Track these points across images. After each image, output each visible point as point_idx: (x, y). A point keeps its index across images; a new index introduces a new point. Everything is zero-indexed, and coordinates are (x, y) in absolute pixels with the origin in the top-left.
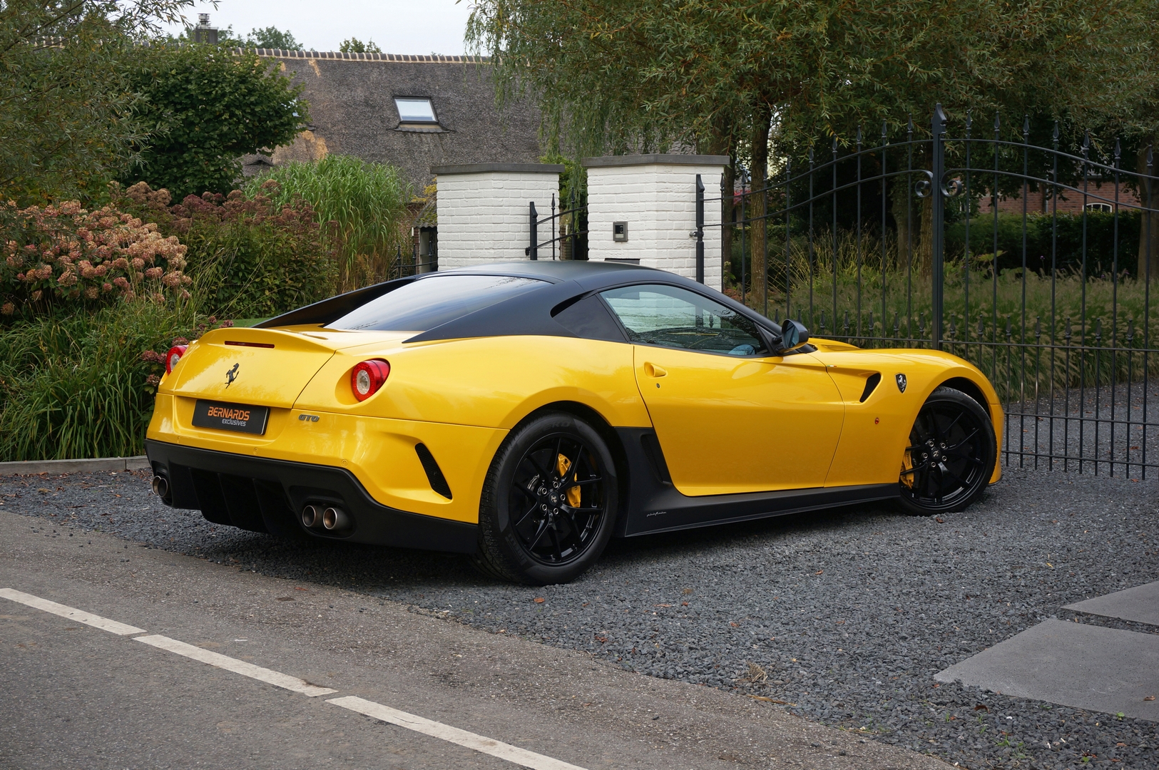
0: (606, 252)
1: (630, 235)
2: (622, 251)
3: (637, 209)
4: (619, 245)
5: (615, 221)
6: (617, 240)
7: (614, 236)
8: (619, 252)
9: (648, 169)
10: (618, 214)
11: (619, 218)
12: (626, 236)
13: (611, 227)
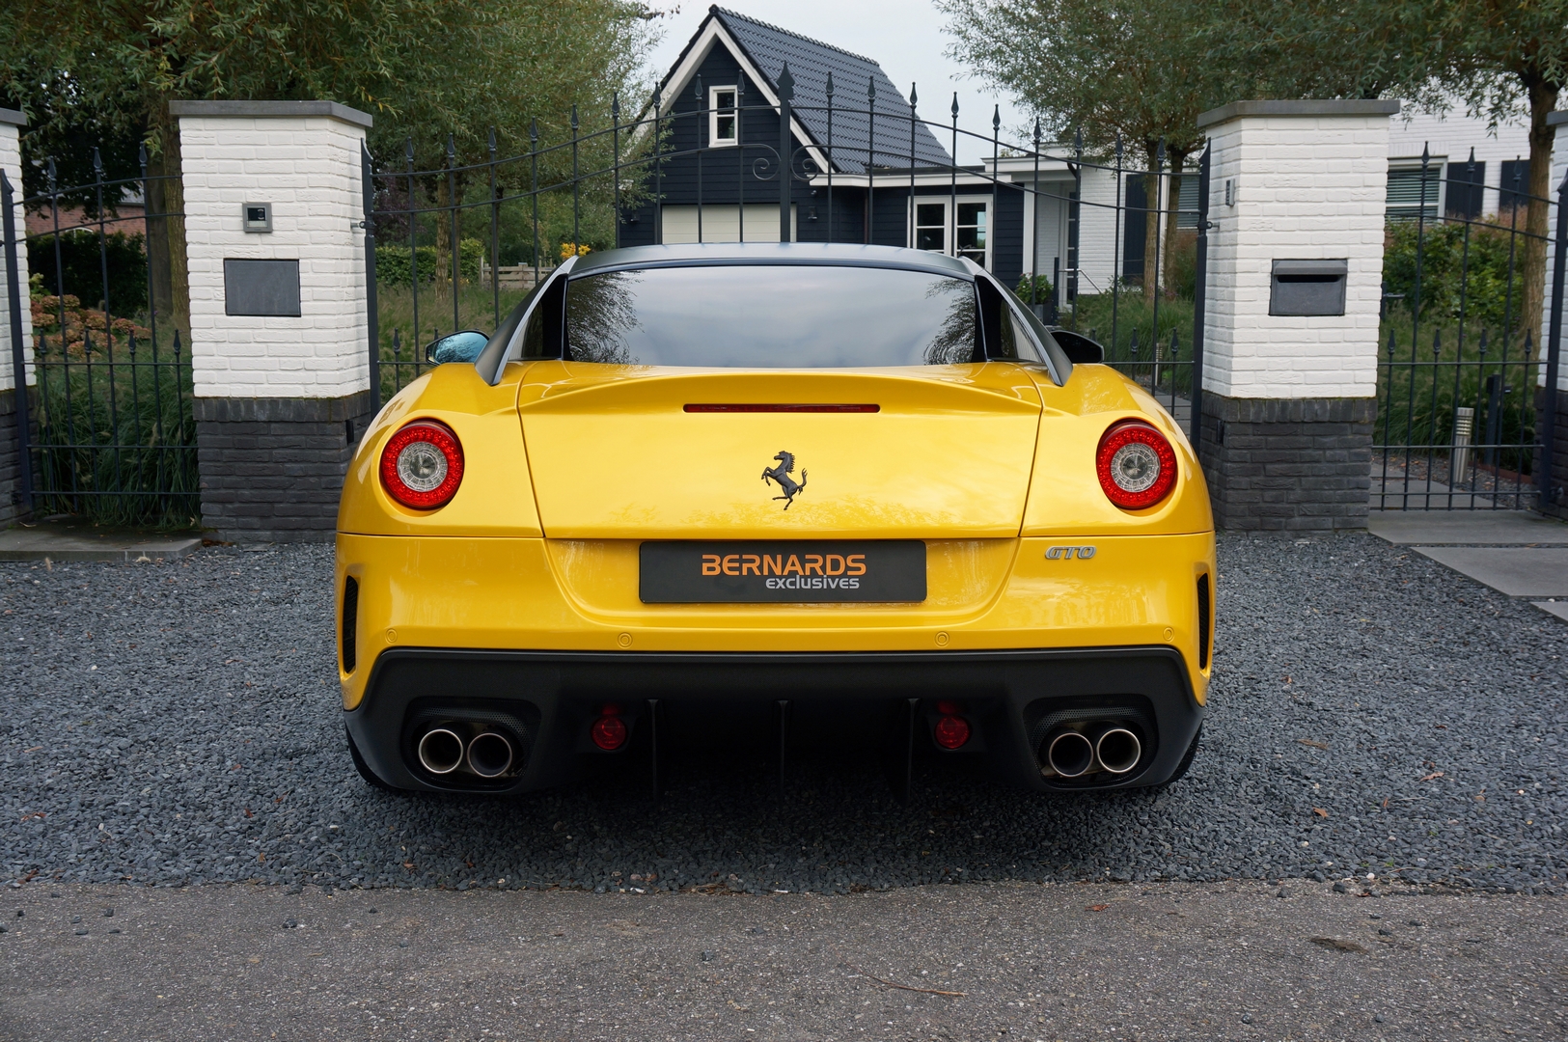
0: (227, 248)
1: (276, 222)
2: (260, 248)
3: (292, 184)
4: (255, 238)
5: (244, 201)
6: (249, 231)
7: (245, 225)
8: (254, 248)
9: (311, 124)
10: (248, 191)
11: (256, 197)
12: (270, 224)
13: (238, 209)
